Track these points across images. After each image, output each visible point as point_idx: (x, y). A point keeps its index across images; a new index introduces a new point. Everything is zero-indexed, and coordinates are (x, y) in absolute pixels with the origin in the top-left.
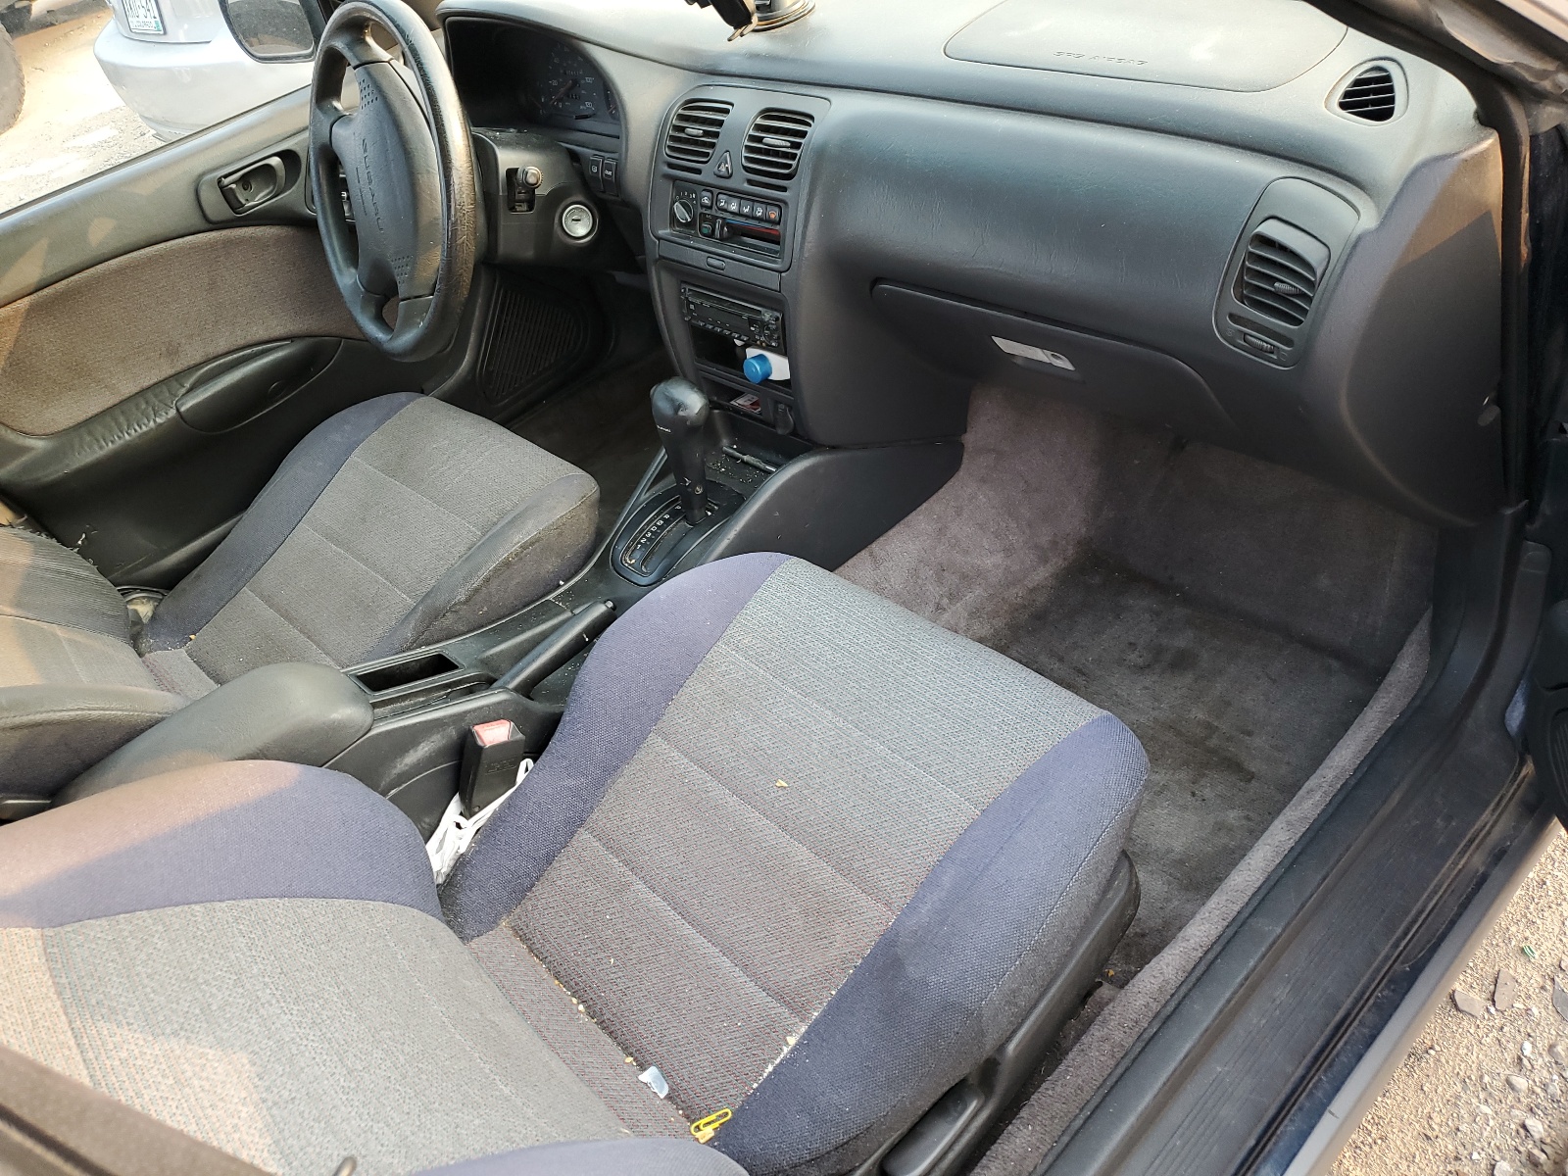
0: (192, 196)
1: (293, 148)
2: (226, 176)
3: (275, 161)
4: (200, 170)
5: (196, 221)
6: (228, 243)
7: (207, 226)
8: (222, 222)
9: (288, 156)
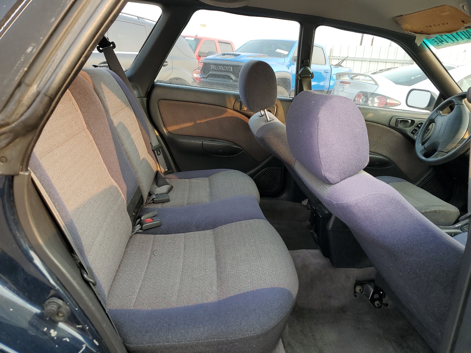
0: (390, 119)
1: (415, 121)
2: (399, 118)
3: (410, 121)
4: (395, 115)
5: (387, 124)
6: (389, 131)
7: (388, 126)
8: (392, 127)
9: (413, 122)
